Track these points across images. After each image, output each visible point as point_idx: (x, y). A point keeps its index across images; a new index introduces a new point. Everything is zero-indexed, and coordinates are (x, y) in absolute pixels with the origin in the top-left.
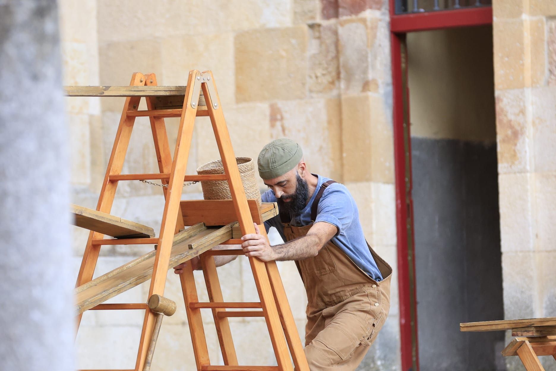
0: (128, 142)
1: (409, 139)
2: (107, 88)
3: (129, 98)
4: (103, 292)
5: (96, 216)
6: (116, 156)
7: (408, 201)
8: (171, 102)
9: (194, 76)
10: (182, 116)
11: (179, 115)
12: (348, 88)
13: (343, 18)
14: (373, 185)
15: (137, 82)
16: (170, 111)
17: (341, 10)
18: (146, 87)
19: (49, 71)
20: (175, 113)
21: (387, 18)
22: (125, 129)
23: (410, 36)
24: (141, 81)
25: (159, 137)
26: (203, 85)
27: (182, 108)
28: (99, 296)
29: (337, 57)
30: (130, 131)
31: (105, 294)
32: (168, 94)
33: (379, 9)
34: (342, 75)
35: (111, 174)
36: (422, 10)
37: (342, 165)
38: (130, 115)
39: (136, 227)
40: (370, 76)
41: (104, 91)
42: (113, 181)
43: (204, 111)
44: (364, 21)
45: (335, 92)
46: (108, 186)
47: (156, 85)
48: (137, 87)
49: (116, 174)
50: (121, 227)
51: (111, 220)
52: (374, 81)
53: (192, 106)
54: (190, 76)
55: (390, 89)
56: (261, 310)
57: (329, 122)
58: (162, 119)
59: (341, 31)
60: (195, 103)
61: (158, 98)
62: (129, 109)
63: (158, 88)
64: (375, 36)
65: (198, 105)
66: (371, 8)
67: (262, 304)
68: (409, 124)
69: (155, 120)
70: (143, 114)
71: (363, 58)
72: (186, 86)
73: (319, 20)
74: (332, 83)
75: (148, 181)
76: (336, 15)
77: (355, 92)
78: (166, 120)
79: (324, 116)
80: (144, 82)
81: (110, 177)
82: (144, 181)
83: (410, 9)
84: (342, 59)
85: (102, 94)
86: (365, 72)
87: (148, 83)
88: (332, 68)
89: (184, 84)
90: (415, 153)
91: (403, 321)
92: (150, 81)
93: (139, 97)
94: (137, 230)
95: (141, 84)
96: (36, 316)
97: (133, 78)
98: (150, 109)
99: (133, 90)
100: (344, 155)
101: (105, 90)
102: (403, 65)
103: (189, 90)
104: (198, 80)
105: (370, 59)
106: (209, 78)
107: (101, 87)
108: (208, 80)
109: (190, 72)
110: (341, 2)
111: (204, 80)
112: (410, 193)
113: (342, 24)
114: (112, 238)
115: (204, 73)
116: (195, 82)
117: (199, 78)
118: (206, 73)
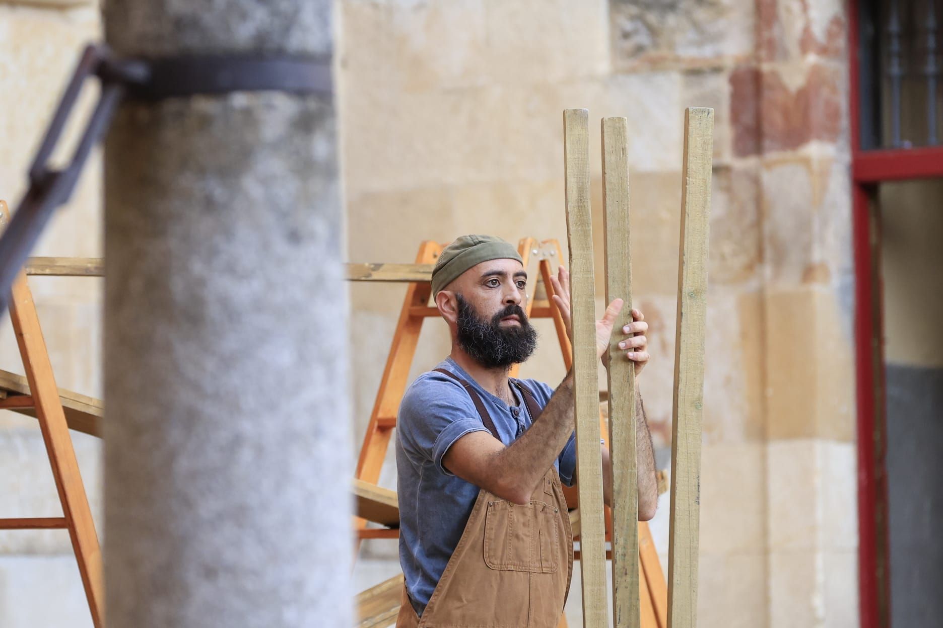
0: (410, 361)
1: (882, 366)
2: (377, 266)
3: (414, 285)
5: (355, 488)
7: (878, 474)
9: (527, 248)
12: (777, 275)
13: (772, 155)
14: (819, 446)
15: (427, 257)
17: (767, 143)
21: (846, 157)
22: (406, 338)
23: (887, 191)
24: (435, 256)
26: (543, 264)
29: (758, 223)
30: (414, 343)
34: (769, 253)
35: (381, 415)
36: (907, 145)
37: (765, 410)
38: (415, 314)
40: (817, 255)
41: (372, 272)
42: (384, 428)
43: (544, 309)
44: (807, 162)
45: (753, 284)
46: (375, 436)
48: (428, 266)
49: (387, 416)
51: (379, 496)
52: (824, 266)
57: (744, 335)
59: (767, 178)
62: (413, 304)
64: (824, 188)
65: (534, 299)
66: (819, 138)
68: (881, 341)
71: (804, 225)
73: (728, 158)
74: (750, 268)
76: (758, 150)
77: (789, 283)
79: (734, 325)
81: (380, 420)
83: (886, 142)
84: (767, 227)
85: (368, 277)
86: (807, 249)
88: (750, 242)
90: (893, 391)
97: (421, 250)
99: (421, 271)
100: (770, 392)
101: (374, 270)
102: (873, 239)
104: (535, 254)
105: (816, 226)
106: (553, 253)
107: (367, 264)
108: (552, 255)
109: (520, 242)
110: (766, 127)
111: (544, 255)
112: (882, 460)
113: (769, 166)
114: (381, 526)
115: (544, 242)
116: (529, 259)
117: (535, 251)
118: (547, 244)
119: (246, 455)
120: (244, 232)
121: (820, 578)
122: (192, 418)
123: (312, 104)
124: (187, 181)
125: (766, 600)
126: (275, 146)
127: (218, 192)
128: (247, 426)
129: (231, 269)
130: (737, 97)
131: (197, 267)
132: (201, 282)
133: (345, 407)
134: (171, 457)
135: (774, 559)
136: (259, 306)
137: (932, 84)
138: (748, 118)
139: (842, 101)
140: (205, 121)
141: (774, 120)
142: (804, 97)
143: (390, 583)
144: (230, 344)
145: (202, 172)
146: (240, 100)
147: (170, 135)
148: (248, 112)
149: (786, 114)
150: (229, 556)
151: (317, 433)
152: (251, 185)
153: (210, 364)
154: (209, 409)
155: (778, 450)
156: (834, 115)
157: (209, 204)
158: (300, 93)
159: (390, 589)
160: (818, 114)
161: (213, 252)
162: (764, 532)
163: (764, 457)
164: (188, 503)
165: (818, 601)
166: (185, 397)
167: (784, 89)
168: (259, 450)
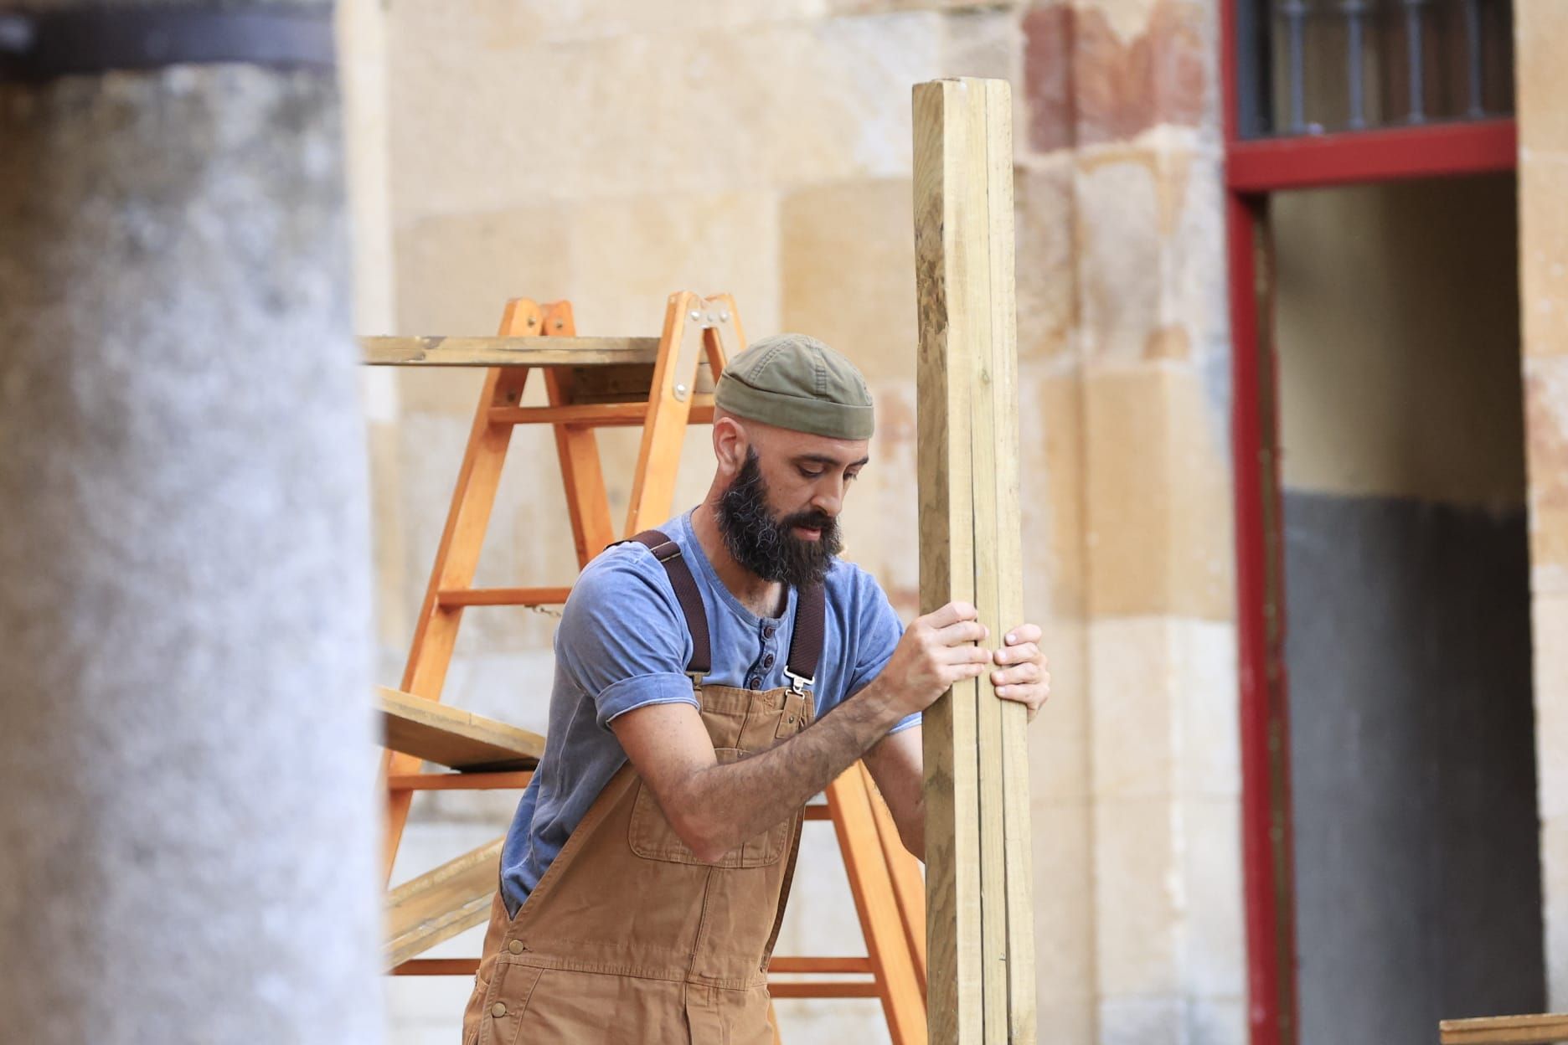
0: (492, 497)
1: (1277, 496)
2: (435, 342)
3: (497, 371)
4: (419, 926)
5: (403, 707)
6: (457, 535)
7: (1271, 672)
8: (615, 384)
9: (682, 308)
10: (648, 422)
11: (639, 421)
12: (1102, 346)
13: (1092, 149)
14: (1173, 627)
15: (519, 325)
16: (613, 408)
17: (1084, 128)
18: (544, 339)
19: (316, 285)
20: (629, 415)
21: (1215, 151)
22: (485, 459)
23: (1283, 205)
24: (531, 324)
25: (579, 484)
26: (708, 335)
27: (647, 401)
28: (409, 937)
29: (1072, 261)
30: (498, 467)
31: (424, 931)
32: (606, 359)
33: (1193, 123)
34: (1089, 310)
35: (443, 586)
36: (1315, 128)
37: (1085, 569)
38: (499, 419)
39: (515, 740)
40: (1169, 313)
41: (426, 351)
42: (450, 607)
44: (1149, 158)
45: (1064, 362)
46: (436, 621)
47: (572, 333)
48: (520, 339)
49: (457, 587)
50: (472, 741)
51: (443, 719)
52: (1181, 333)
53: (678, 396)
54: (672, 309)
55: (1222, 353)
56: (869, 978)
57: (1050, 446)
58: (589, 431)
59: (1085, 186)
60: (686, 386)
61: (580, 370)
62: (496, 404)
63: (579, 341)
64: (1180, 202)
65: (695, 392)
66: (1170, 119)
67: (872, 963)
68: (1275, 453)
69: (570, 433)
70: (534, 416)
71: (1147, 263)
72: (659, 339)
73: (1020, 154)
74: (1058, 334)
75: (547, 607)
76: (1071, 140)
77: (1123, 359)
78: (600, 433)
79: (1033, 429)
80: (538, 327)
81: (442, 595)
82: (538, 609)
83: (1281, 124)
84: (1086, 267)
85: (421, 359)
86: (1152, 302)
87: (551, 328)
88: (1058, 293)
89: (655, 331)
90: (1295, 535)
91: (1259, 1015)
92: (554, 322)
93: (523, 370)
94: (518, 748)
95: (530, 330)
96: (273, 989)
97: (509, 315)
98: (556, 403)
99: (508, 347)
100: (1093, 538)
101: (429, 347)
102: (1261, 285)
103: (668, 349)
104: (695, 319)
105: (1167, 265)
106: (724, 316)
107: (418, 338)
108: (723, 321)
109: (669, 299)
110: (1084, 103)
111: (710, 320)
112: (1278, 649)
113: (1088, 167)
114: (447, 770)
115: (709, 299)
116: (684, 327)
117: (695, 314)
118: (715, 302)
119: (200, 661)
120: (192, 296)
121: (1179, 844)
122: (109, 602)
123: (302, 84)
124: (96, 212)
125: (1090, 882)
126: (243, 154)
127: (149, 230)
128: (200, 614)
129: (172, 356)
130: (1035, 52)
131: (115, 353)
132: (123, 379)
133: (362, 579)
134: (77, 665)
135: (1103, 814)
136: (218, 416)
137: (1354, 29)
138: (1053, 88)
139: (1209, 58)
140: (125, 115)
141: (1096, 90)
142: (1144, 51)
143: (462, 862)
144: (171, 478)
145: (121, 197)
146: (182, 78)
147: (67, 136)
148: (196, 102)
149: (1116, 80)
150: (174, 826)
151: (316, 624)
152: (203, 219)
153: (139, 514)
154: (137, 586)
155: (1107, 635)
156: (1194, 82)
157: (134, 251)
158: (283, 67)
159: (461, 872)
160: (1168, 80)
161: (141, 330)
162: (1087, 770)
163: (1084, 647)
164: (104, 741)
165: (1175, 883)
166: (97, 567)
167: (1112, 38)
168: (222, 652)
